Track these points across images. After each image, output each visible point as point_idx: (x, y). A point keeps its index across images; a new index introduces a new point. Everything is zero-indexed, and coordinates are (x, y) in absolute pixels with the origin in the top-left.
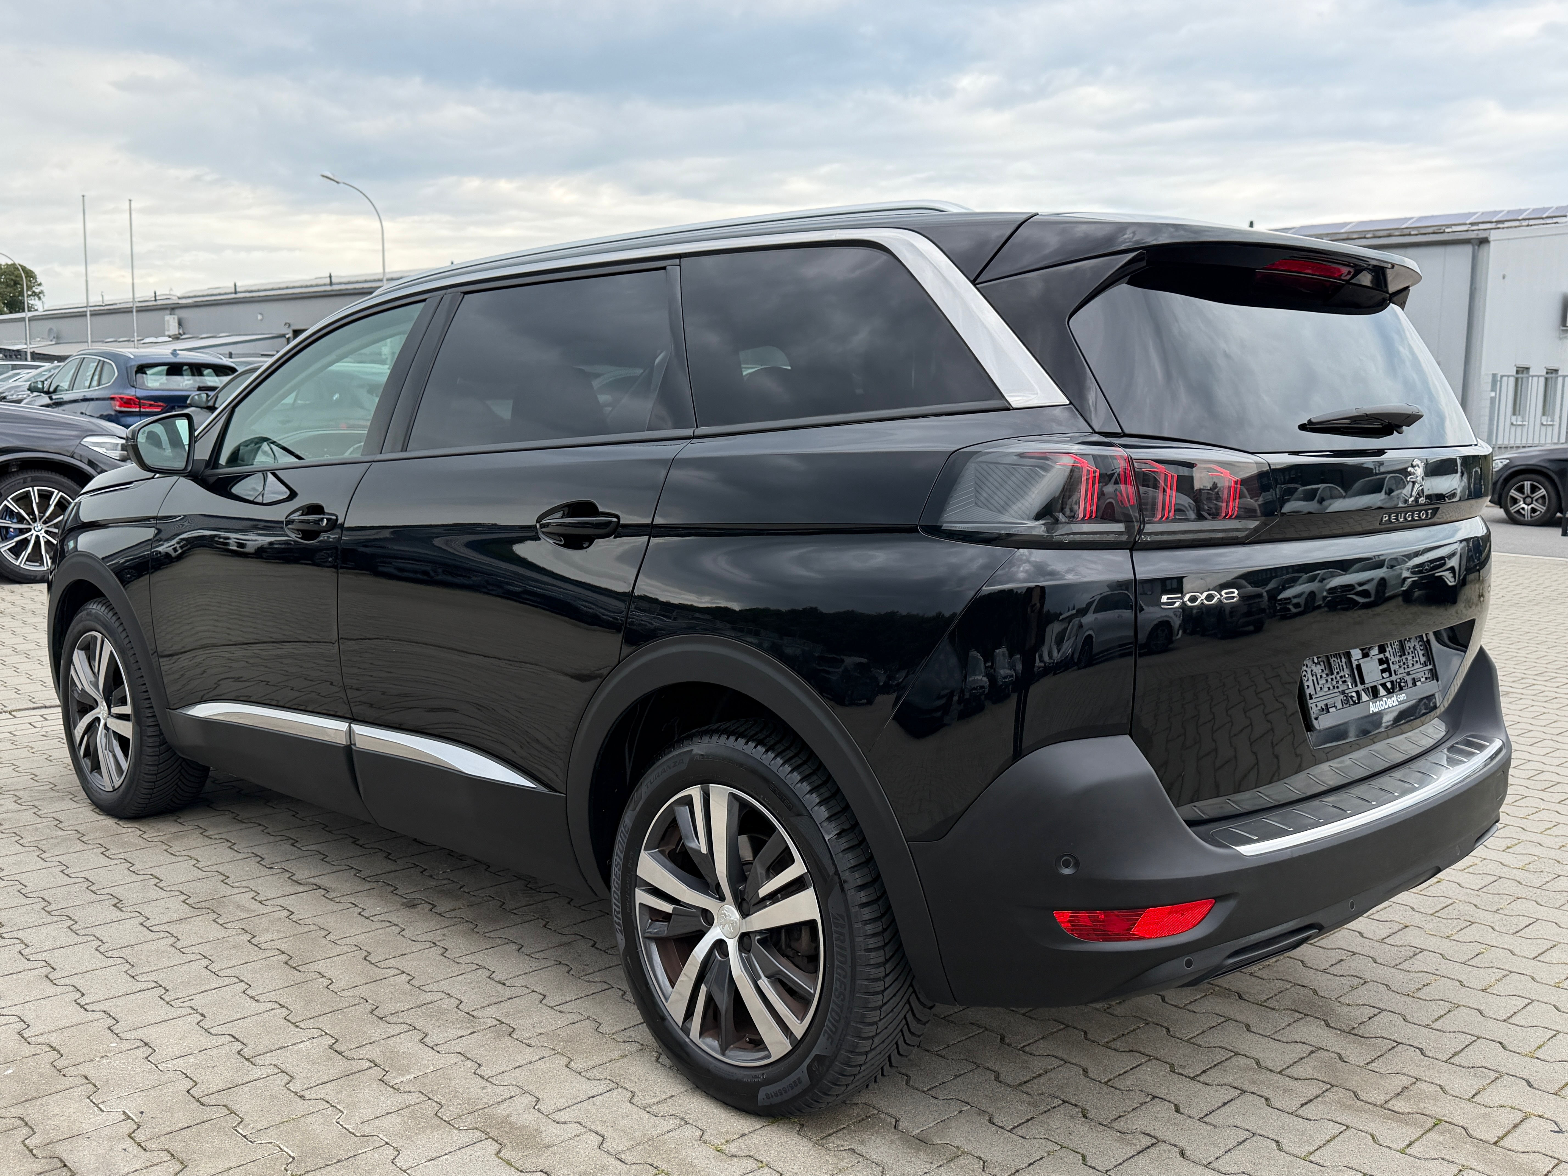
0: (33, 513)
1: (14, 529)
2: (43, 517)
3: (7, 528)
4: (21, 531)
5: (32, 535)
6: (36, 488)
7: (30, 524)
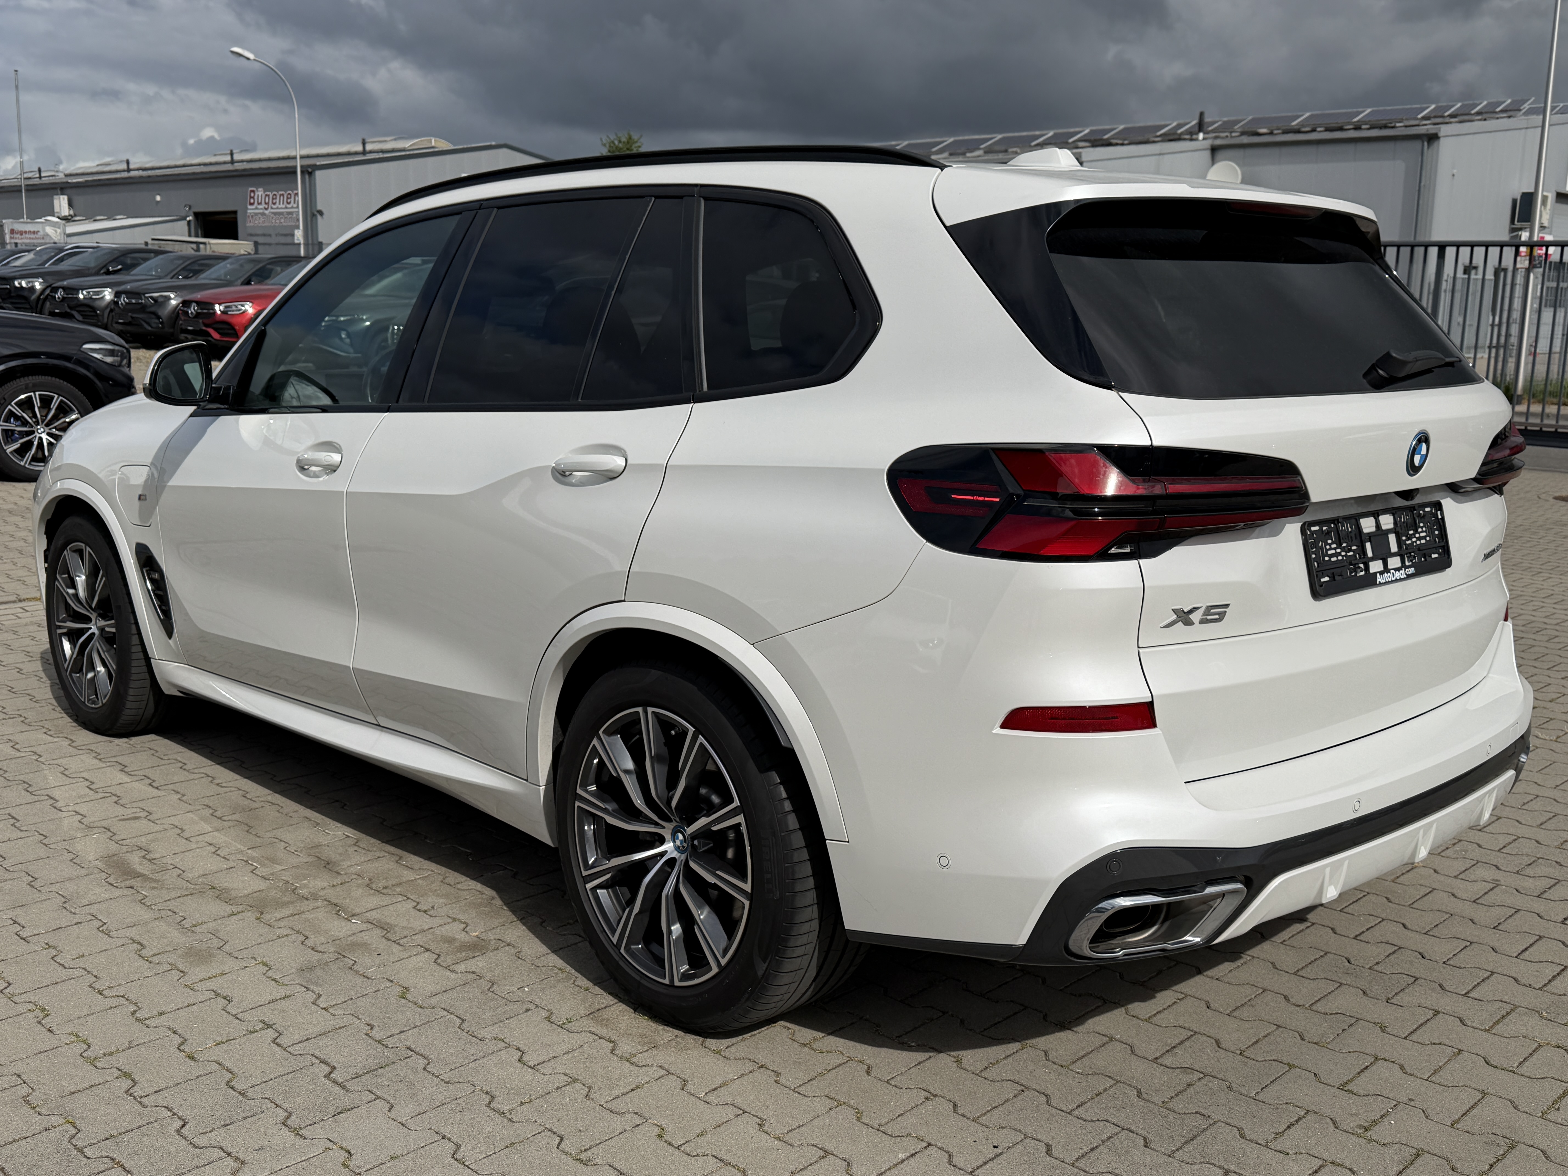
0: (35, 416)
1: (19, 431)
2: (45, 420)
3: (13, 431)
4: (23, 434)
5: (35, 437)
6: (37, 393)
7: (32, 426)
